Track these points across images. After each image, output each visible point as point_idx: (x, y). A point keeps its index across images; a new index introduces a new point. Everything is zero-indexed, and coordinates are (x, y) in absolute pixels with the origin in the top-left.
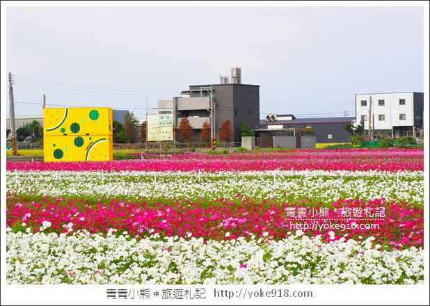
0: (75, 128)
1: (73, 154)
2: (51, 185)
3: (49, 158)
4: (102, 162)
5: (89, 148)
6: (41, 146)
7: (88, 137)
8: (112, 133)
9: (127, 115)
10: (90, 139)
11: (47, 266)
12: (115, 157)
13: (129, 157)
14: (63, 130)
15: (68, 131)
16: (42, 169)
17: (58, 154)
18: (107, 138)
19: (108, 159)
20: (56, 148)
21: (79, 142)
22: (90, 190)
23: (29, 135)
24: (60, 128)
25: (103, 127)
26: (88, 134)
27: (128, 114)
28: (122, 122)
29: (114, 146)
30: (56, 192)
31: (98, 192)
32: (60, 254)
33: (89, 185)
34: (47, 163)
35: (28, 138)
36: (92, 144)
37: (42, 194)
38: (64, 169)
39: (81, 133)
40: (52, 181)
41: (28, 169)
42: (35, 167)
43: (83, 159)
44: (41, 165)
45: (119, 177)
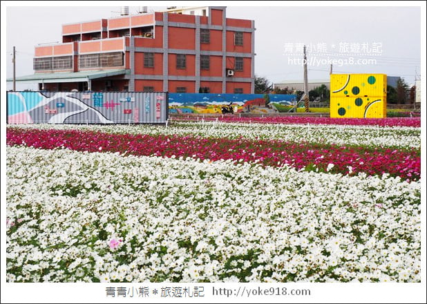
0: (356, 91)
1: (354, 112)
2: (336, 135)
3: (334, 114)
4: (378, 119)
5: (367, 107)
6: (328, 105)
7: (367, 98)
8: (386, 95)
9: (399, 81)
10: (368, 99)
11: (335, 199)
12: (388, 115)
13: (399, 115)
14: (346, 92)
15: (350, 93)
16: (329, 123)
17: (342, 111)
18: (382, 99)
19: (382, 116)
20: (340, 107)
21: (359, 102)
22: (368, 142)
23: (318, 96)
24: (343, 90)
25: (379, 90)
26: (366, 96)
27: (400, 79)
28: (395, 86)
29: (388, 106)
30: (341, 142)
31: (375, 143)
32: (345, 190)
33: (368, 137)
34: (333, 119)
35: (318, 98)
36: (369, 104)
37: (329, 143)
38: (347, 124)
39: (361, 95)
40: (337, 133)
41: (318, 123)
42: (323, 122)
43: (362, 117)
44: (328, 120)
45: (391, 131)
